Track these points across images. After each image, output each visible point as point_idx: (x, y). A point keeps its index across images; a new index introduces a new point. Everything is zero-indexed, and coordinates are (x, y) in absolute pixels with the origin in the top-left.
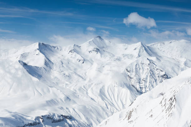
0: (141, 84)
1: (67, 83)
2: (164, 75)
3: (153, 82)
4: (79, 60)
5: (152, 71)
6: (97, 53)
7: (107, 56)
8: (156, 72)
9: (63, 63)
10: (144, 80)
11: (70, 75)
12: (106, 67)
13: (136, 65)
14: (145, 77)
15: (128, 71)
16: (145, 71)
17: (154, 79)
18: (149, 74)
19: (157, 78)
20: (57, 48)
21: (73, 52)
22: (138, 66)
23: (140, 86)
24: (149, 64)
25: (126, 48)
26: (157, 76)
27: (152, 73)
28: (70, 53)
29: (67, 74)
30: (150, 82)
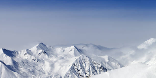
0: (86, 74)
1: (34, 76)
2: (101, 67)
3: (95, 72)
4: (34, 60)
5: (92, 65)
6: (45, 55)
7: (52, 57)
8: (95, 65)
9: (24, 63)
10: (88, 71)
11: (33, 70)
12: (56, 63)
13: (80, 61)
14: (88, 69)
15: (75, 66)
16: (87, 65)
17: (95, 70)
18: (91, 67)
19: (97, 69)
20: (15, 52)
21: (27, 54)
22: (81, 62)
23: (86, 75)
24: (89, 60)
25: (63, 50)
26: (96, 68)
27: (92, 66)
28: (25, 55)
29: (31, 70)
30: (93, 72)
